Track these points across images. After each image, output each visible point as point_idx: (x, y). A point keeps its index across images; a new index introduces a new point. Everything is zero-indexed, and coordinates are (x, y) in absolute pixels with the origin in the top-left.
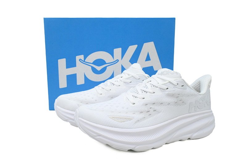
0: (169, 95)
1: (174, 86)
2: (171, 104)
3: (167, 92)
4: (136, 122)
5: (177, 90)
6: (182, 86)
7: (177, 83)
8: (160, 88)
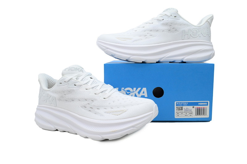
0: (163, 24)
1: (168, 17)
2: (165, 31)
3: (163, 22)
4: (134, 41)
5: (170, 20)
6: (175, 17)
7: (170, 14)
8: (158, 20)
